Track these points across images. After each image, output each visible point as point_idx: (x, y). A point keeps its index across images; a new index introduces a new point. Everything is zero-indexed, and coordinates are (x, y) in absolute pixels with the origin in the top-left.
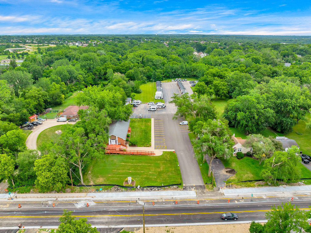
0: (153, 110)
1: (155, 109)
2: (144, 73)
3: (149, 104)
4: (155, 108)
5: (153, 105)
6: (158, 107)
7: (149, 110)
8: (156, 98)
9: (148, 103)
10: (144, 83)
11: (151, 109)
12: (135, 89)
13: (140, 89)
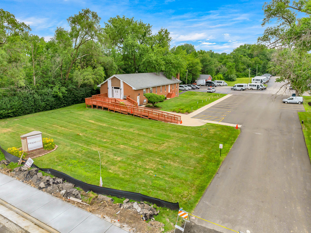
0: (240, 88)
4: (243, 86)
6: (250, 87)
8: (252, 82)
11: (237, 86)
12: (226, 75)
13: (233, 76)
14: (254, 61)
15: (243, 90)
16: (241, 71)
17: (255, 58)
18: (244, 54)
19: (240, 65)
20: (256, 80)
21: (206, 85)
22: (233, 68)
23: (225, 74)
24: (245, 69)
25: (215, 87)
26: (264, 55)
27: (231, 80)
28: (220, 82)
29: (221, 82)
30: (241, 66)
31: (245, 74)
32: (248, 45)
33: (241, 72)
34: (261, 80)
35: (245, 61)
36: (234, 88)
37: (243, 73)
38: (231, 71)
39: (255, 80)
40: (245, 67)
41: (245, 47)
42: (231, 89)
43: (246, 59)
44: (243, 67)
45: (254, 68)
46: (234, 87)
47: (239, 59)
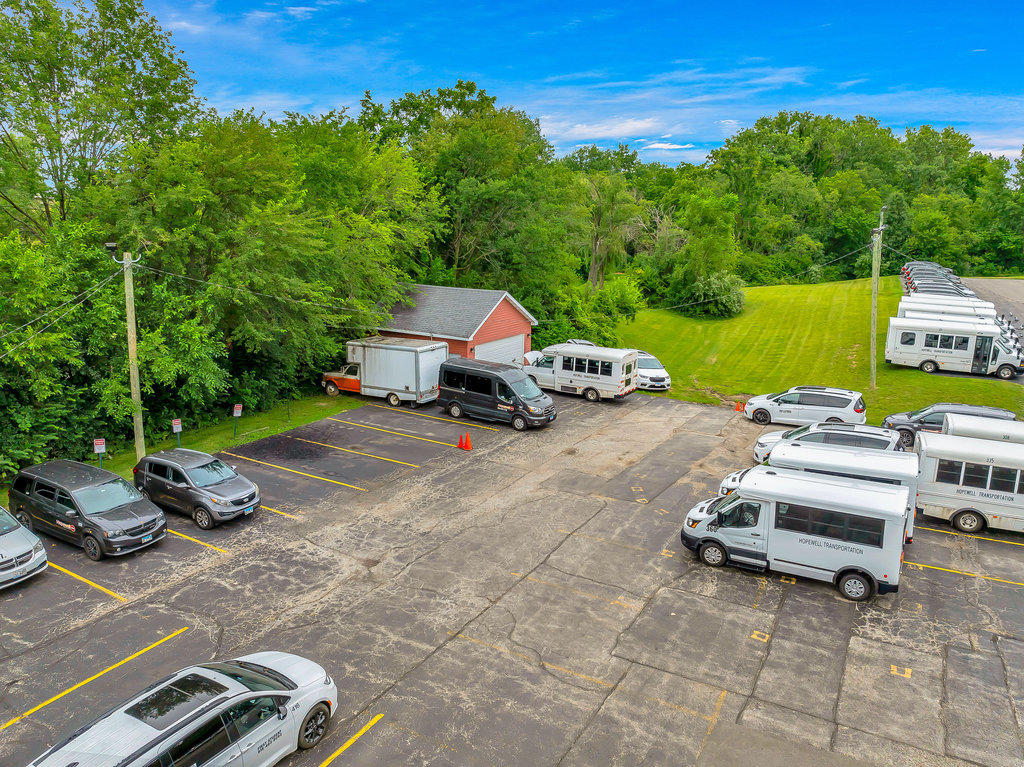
0: (823, 556)
1: (884, 562)
2: (807, 219)
3: (762, 417)
4: (867, 530)
5: (828, 439)
6: (949, 499)
7: (695, 548)
8: (895, 351)
9: (760, 401)
10: (797, 273)
11: (767, 515)
12: (678, 272)
13: (723, 280)
14: (836, 192)
15: (877, 590)
16: (771, 243)
17: (841, 177)
18: (781, 157)
19: (763, 209)
20: (931, 340)
21: (441, 405)
22: (725, 231)
23: (670, 269)
24: (786, 235)
25: (530, 428)
26: (877, 162)
27: (707, 312)
28: (593, 367)
29: (607, 369)
30: (769, 220)
31: (793, 264)
32: (796, 117)
33: (766, 252)
34: (984, 340)
35: (790, 189)
36: (729, 536)
37: (780, 257)
38: (709, 249)
39: (920, 340)
40: (789, 221)
41: (782, 123)
42: (687, 540)
43: (791, 180)
44: (777, 225)
45: (836, 229)
46: (721, 521)
47: (755, 174)
